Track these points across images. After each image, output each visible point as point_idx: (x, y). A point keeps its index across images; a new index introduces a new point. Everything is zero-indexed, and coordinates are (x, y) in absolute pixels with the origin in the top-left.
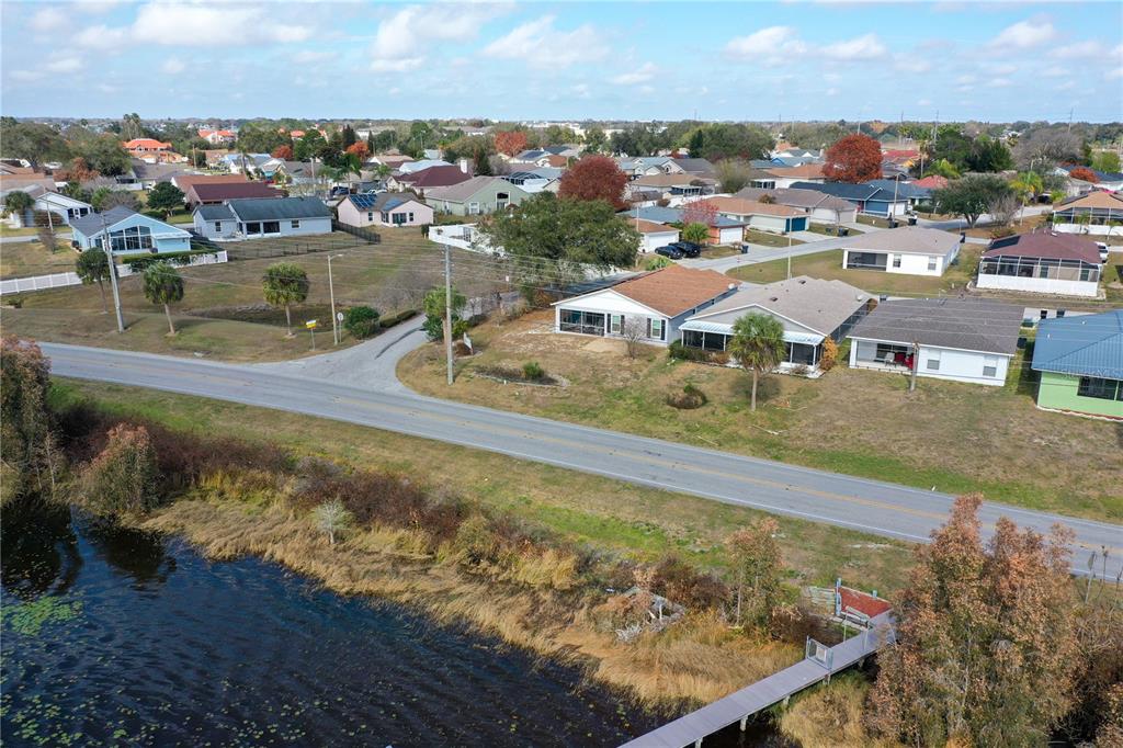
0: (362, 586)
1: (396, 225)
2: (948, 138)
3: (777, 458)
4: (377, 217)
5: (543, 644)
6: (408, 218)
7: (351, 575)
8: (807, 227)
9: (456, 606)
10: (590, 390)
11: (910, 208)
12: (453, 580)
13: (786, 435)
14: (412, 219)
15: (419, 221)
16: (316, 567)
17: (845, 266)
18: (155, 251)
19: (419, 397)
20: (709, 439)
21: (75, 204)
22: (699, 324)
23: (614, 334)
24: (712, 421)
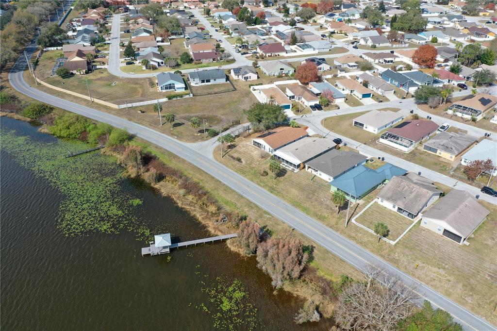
0: (183, 206)
1: (245, 80)
3: (271, 192)
4: (240, 77)
5: (203, 222)
6: (249, 78)
7: (182, 204)
8: (371, 96)
9: (195, 213)
10: (247, 166)
12: (197, 209)
13: (277, 187)
15: (252, 79)
16: (178, 201)
17: (353, 125)
18: (175, 90)
19: (214, 161)
20: (262, 185)
21: (160, 61)
22: (278, 153)
23: (263, 149)
24: (265, 180)
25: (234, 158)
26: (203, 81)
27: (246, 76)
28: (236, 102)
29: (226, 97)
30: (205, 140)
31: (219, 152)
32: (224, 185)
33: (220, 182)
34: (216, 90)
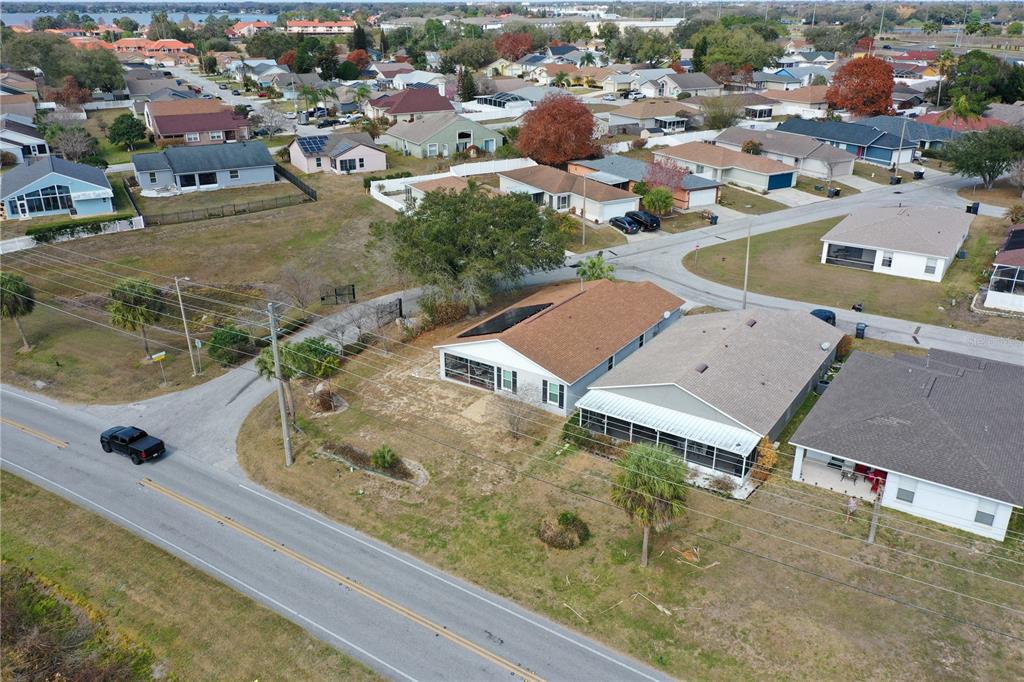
1: (345, 172)
2: (974, 61)
3: (661, 663)
4: (326, 163)
6: (358, 164)
8: (794, 183)
10: (449, 497)
11: (919, 154)
13: (681, 617)
14: (362, 166)
15: (369, 167)
17: (823, 261)
18: (74, 212)
19: (247, 484)
20: (578, 607)
21: (32, 141)
22: (603, 399)
23: (505, 391)
24: (586, 574)
25: (360, 459)
26: (188, 181)
27: (346, 156)
28: (323, 233)
29: (282, 224)
30: (193, 383)
31: (272, 432)
32: (327, 651)
33: (295, 630)
34: (240, 202)
